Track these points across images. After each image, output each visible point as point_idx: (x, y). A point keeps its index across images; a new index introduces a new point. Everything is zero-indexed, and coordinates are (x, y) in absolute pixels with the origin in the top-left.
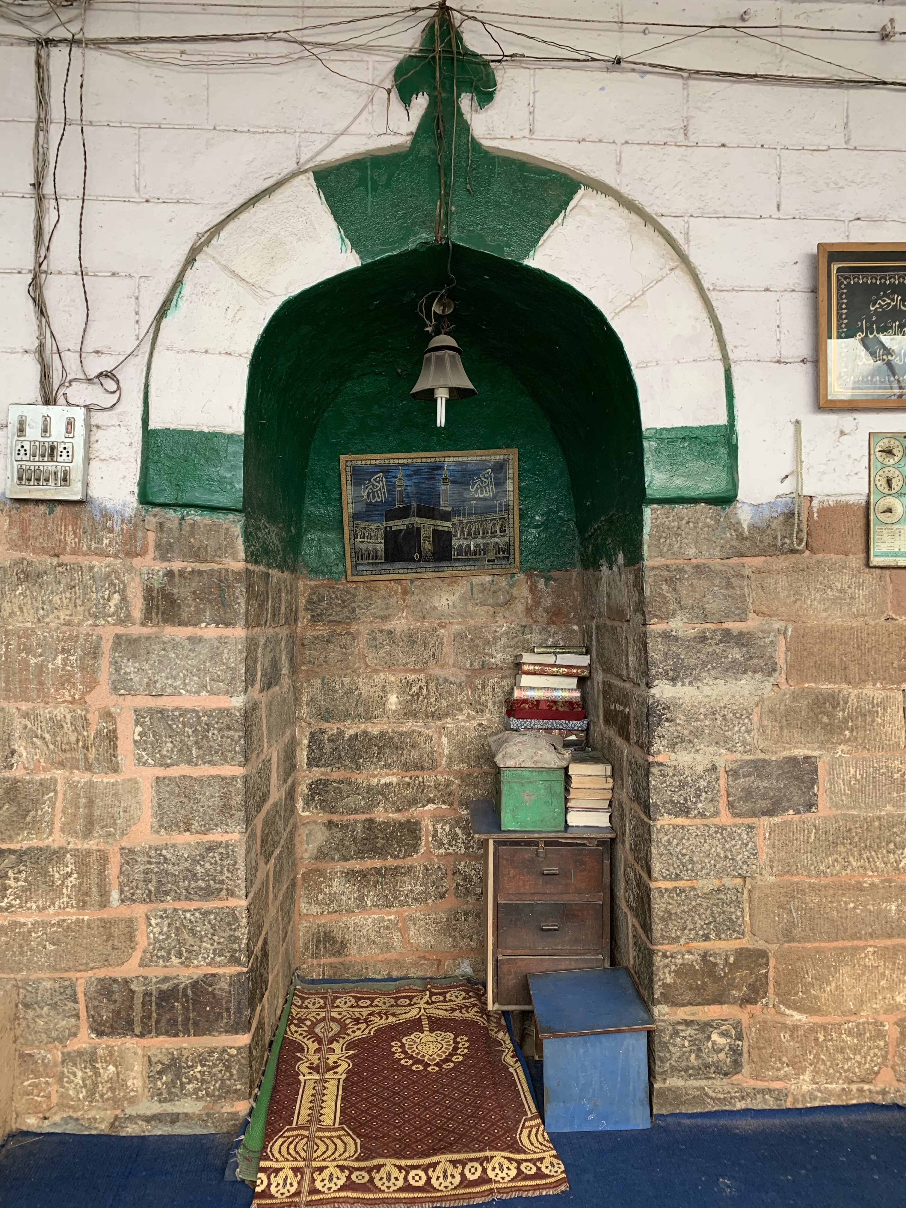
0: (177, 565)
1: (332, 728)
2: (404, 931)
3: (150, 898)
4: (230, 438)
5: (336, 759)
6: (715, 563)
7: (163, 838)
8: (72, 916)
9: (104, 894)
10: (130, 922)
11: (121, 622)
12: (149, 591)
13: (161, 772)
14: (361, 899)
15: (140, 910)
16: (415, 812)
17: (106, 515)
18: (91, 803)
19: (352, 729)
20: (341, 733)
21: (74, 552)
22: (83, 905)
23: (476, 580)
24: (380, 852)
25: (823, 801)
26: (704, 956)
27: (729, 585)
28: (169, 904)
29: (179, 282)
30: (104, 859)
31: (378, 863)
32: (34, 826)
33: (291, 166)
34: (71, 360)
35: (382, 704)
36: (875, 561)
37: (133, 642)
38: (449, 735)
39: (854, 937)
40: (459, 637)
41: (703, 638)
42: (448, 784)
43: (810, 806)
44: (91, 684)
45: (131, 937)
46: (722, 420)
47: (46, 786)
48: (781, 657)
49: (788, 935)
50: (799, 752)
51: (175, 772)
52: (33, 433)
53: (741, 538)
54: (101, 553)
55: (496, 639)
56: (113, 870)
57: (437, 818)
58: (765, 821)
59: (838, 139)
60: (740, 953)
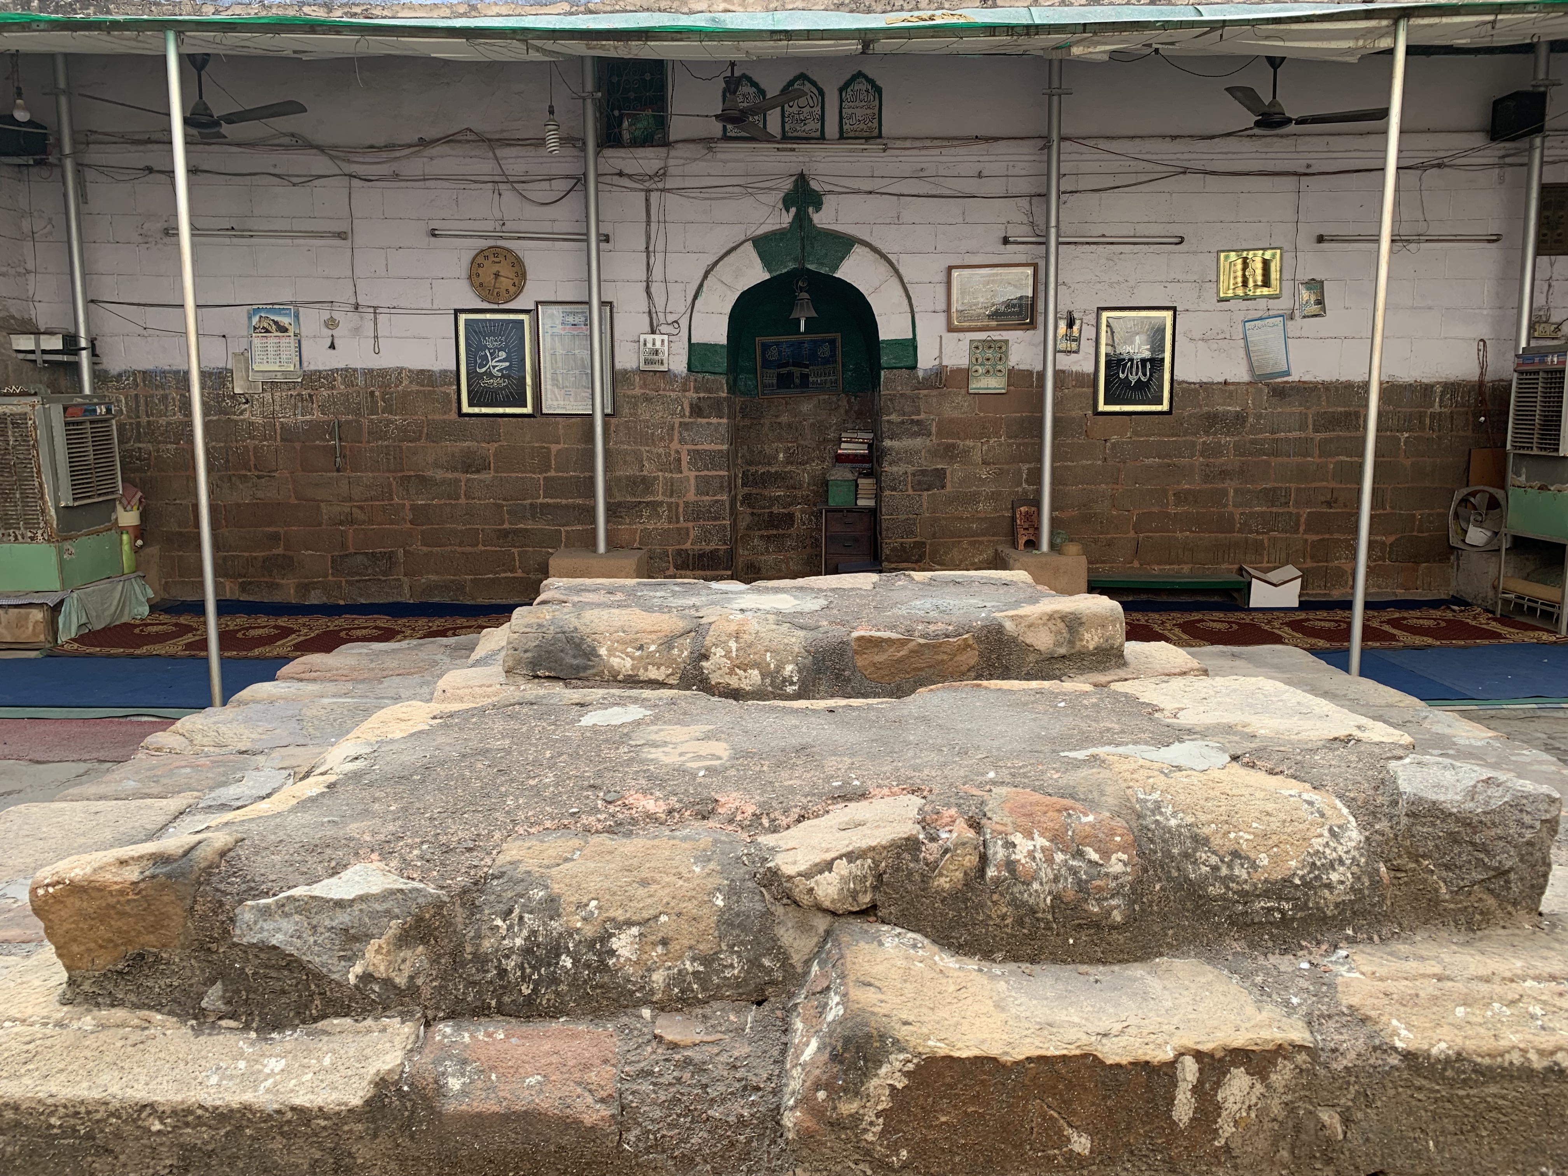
0: (702, 395)
1: (753, 469)
2: (787, 564)
3: (694, 520)
4: (722, 346)
5: (755, 484)
6: (908, 392)
7: (699, 498)
8: (666, 526)
9: (678, 518)
10: (687, 529)
11: (681, 417)
12: (691, 405)
13: (698, 473)
14: (767, 548)
15: (690, 525)
16: (792, 509)
17: (675, 376)
18: (672, 485)
19: (762, 470)
20: (757, 471)
21: (664, 390)
22: (670, 522)
23: (821, 397)
24: (777, 527)
25: (949, 485)
26: (902, 544)
27: (914, 402)
28: (701, 522)
29: (701, 286)
30: (677, 505)
31: (775, 532)
32: (652, 493)
33: (743, 238)
34: (661, 316)
35: (776, 457)
36: (971, 391)
37: (686, 424)
38: (808, 473)
39: (959, 537)
40: (813, 425)
41: (903, 422)
42: (808, 496)
43: (943, 487)
44: (671, 441)
45: (688, 534)
46: (911, 336)
47: (656, 478)
48: (934, 430)
49: (934, 536)
50: (939, 467)
51: (702, 473)
52: (649, 345)
53: (919, 382)
54: (673, 390)
55: (831, 426)
56: (681, 510)
57: (803, 512)
58: (925, 493)
59: (960, 220)
60: (915, 543)
